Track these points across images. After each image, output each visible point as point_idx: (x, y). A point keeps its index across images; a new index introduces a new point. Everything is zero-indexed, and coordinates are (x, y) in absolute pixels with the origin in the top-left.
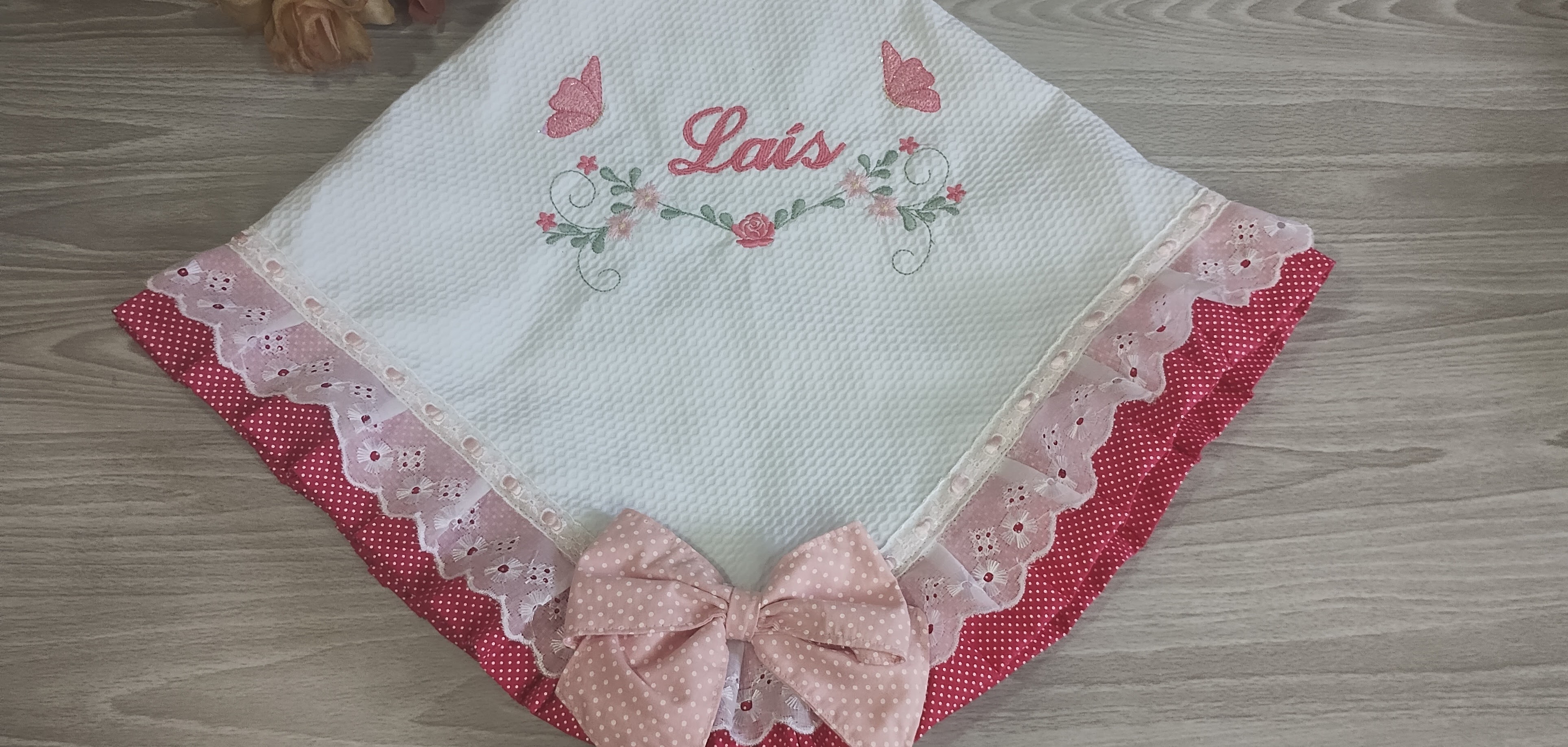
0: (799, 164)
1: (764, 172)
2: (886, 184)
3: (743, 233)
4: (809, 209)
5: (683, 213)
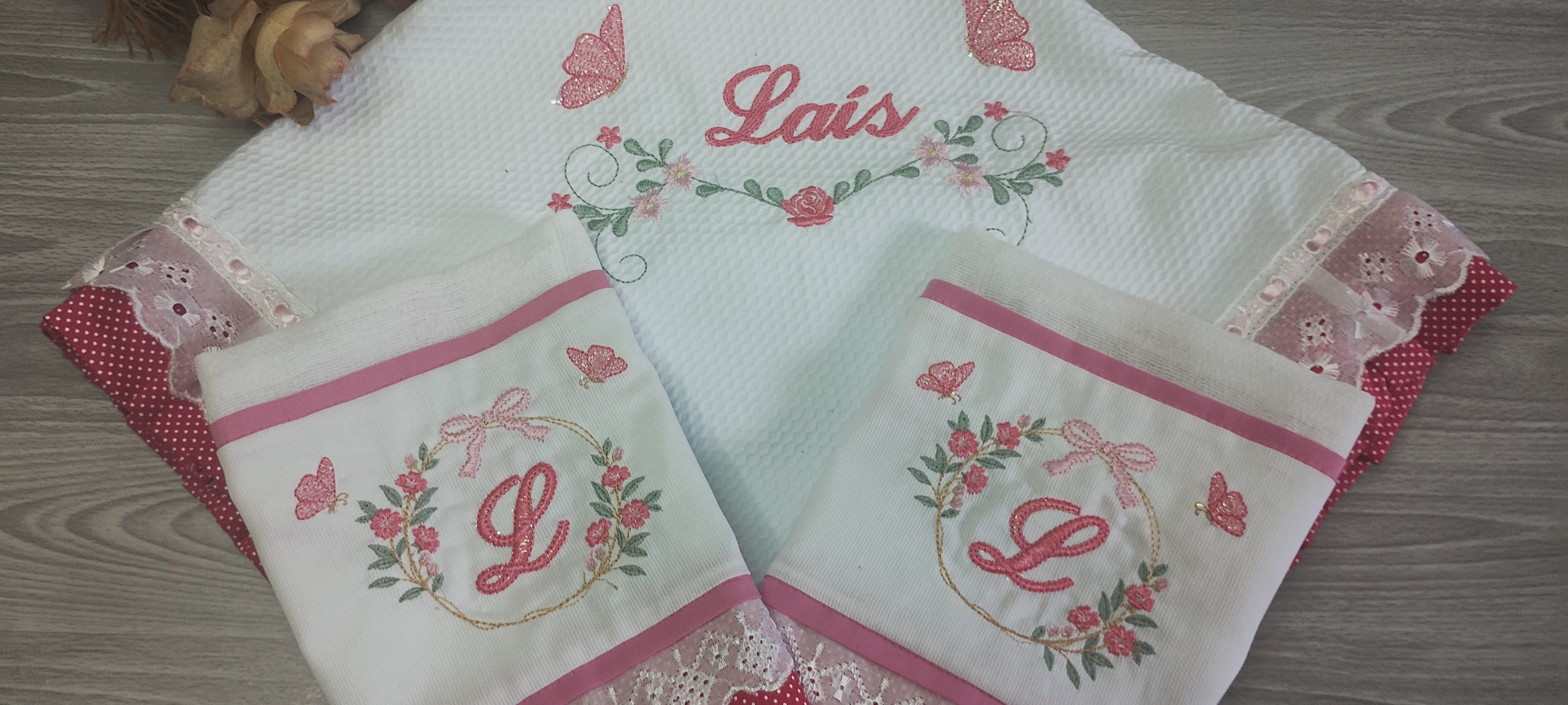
0: (863, 133)
1: (820, 142)
2: (969, 152)
3: (796, 210)
4: (875, 180)
5: (723, 189)
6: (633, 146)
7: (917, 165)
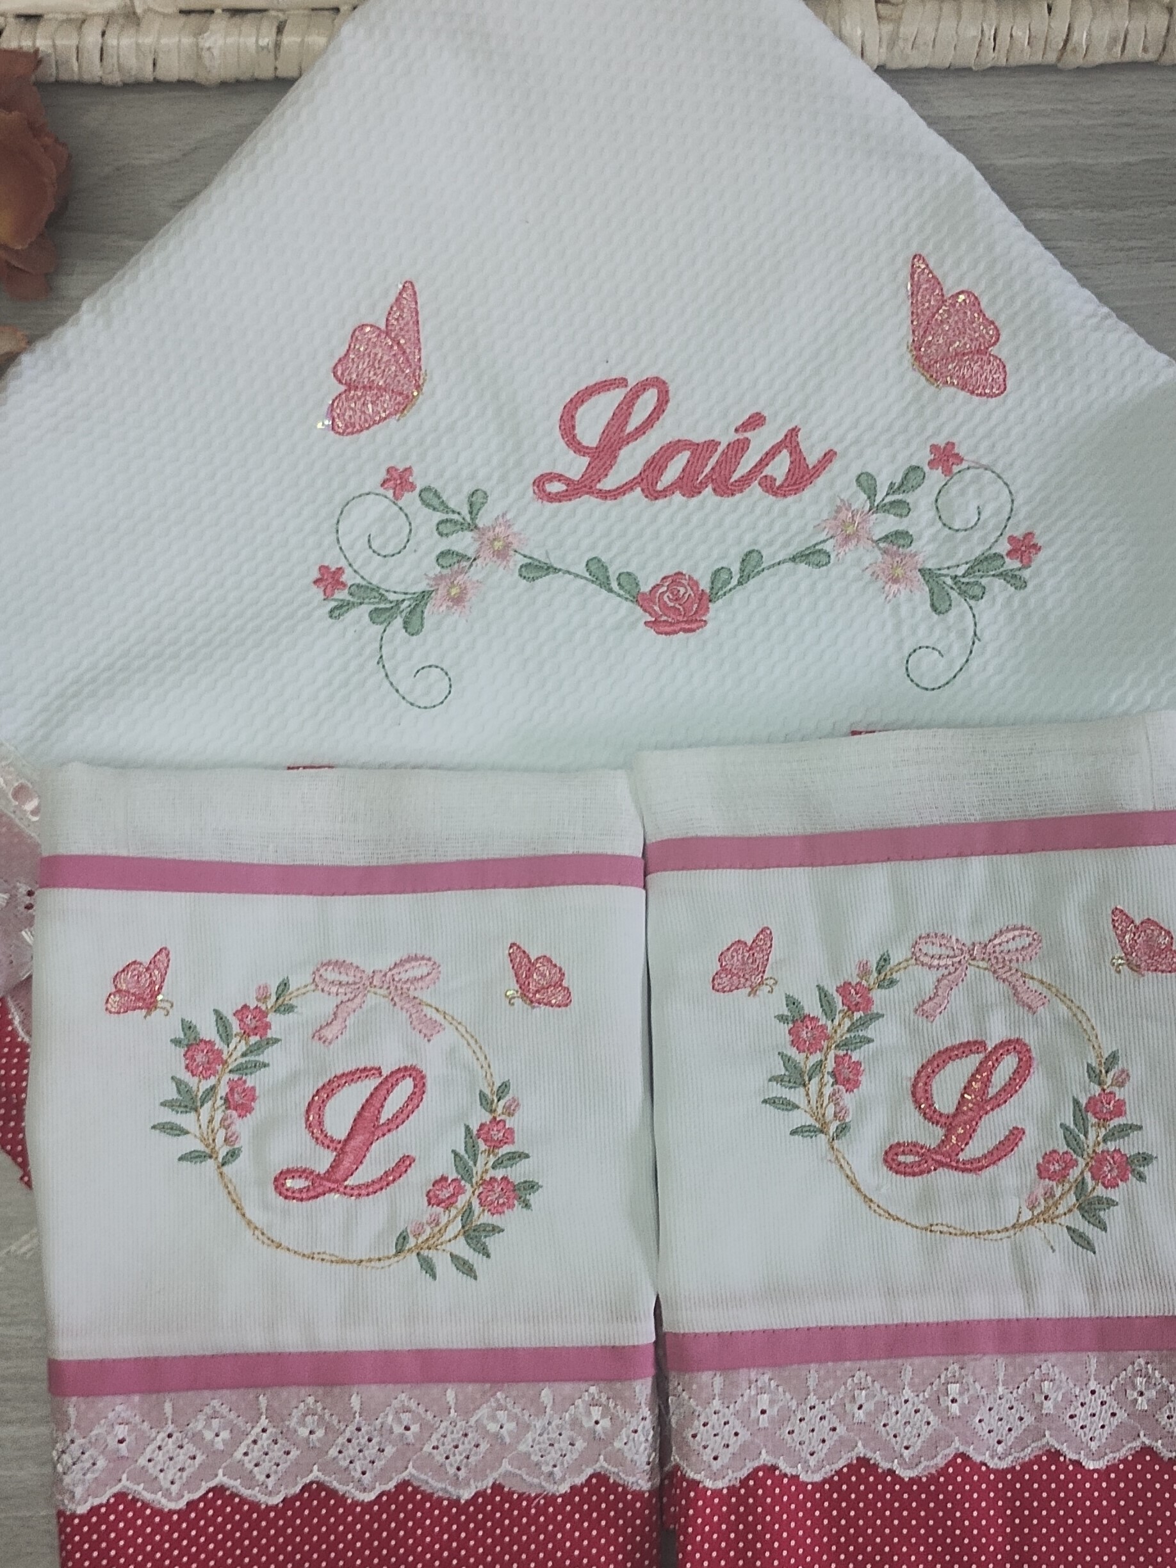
0: (755, 489)
1: (695, 500)
2: (901, 528)
3: (657, 608)
4: (769, 568)
5: (556, 570)
6: (431, 498)
7: (828, 547)
